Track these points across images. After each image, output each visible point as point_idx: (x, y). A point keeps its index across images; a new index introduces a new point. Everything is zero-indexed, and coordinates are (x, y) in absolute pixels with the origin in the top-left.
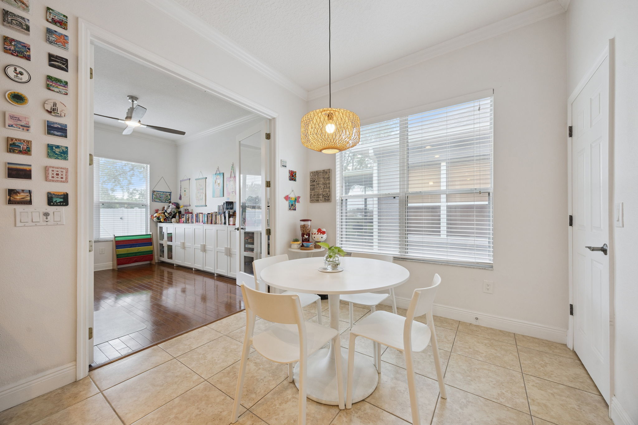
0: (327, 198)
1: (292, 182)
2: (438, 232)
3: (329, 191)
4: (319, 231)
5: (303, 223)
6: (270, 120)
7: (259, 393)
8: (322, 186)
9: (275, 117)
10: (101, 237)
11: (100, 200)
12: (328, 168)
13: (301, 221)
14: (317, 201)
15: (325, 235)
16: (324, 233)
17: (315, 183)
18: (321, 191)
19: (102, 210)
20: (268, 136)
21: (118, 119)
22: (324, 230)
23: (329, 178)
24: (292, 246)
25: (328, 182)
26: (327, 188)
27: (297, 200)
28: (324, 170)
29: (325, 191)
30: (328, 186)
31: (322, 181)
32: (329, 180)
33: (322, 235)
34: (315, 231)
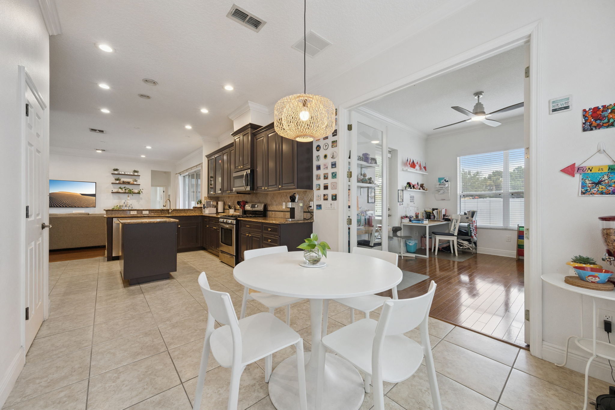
7: (299, 325)
10: (510, 226)
11: (510, 191)
19: (511, 200)
21: (465, 121)
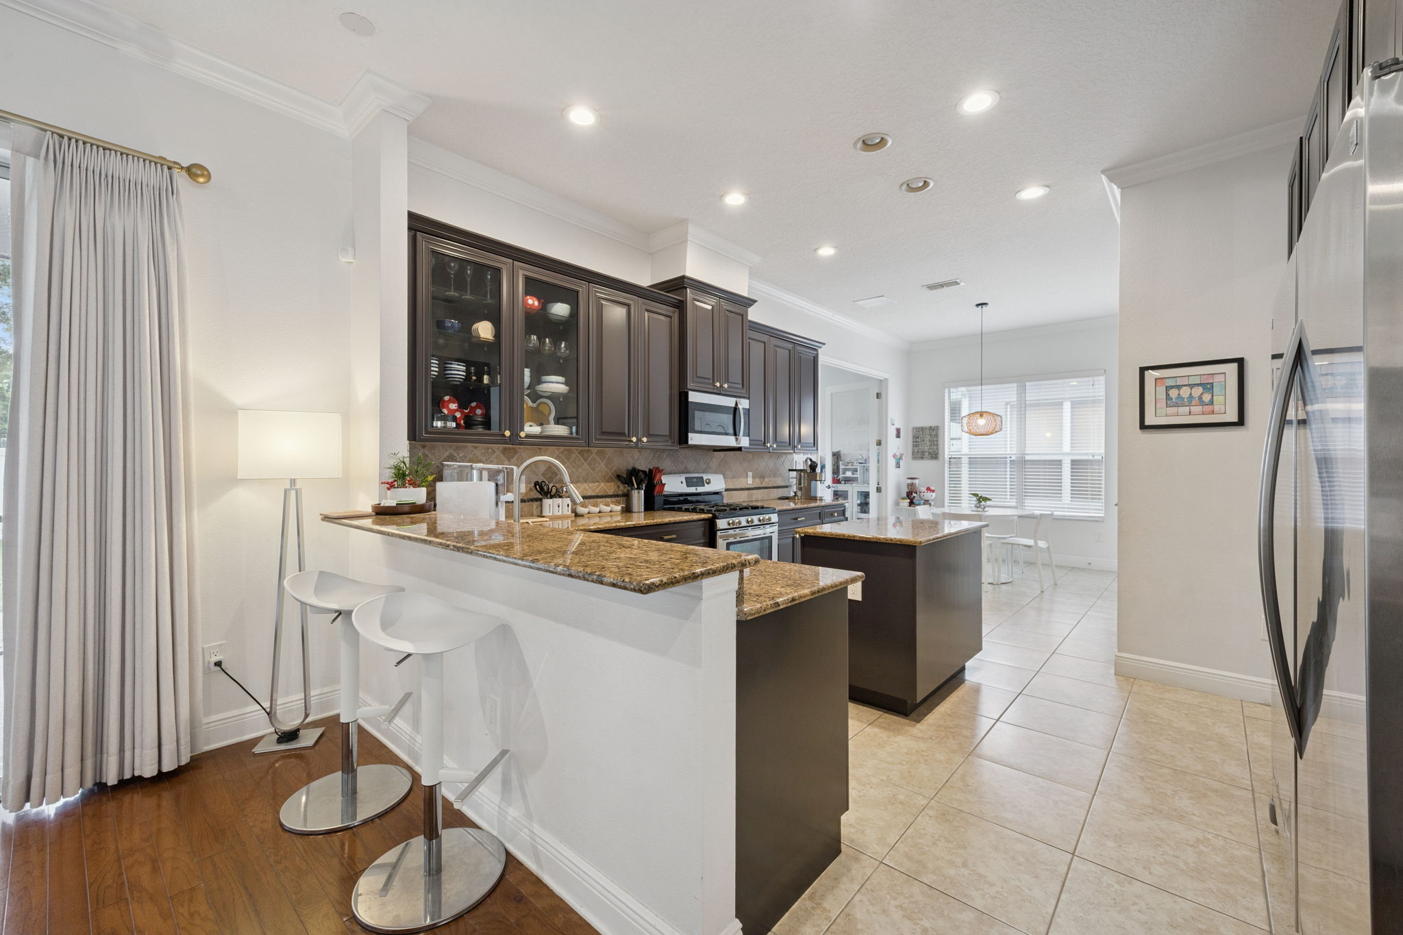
0: (934, 456)
1: (898, 439)
2: (1058, 492)
3: (937, 449)
4: (928, 489)
5: (910, 481)
6: (881, 381)
8: (928, 444)
9: (887, 377)
12: (936, 425)
13: (908, 478)
14: (922, 458)
15: (934, 493)
16: (933, 491)
17: (918, 440)
18: (926, 449)
20: (878, 396)
22: (933, 488)
23: (937, 436)
24: (901, 504)
25: (935, 439)
26: (935, 446)
27: (901, 458)
28: (931, 427)
29: (932, 449)
30: (936, 443)
31: (928, 438)
32: (937, 437)
33: (931, 494)
34: (923, 489)
